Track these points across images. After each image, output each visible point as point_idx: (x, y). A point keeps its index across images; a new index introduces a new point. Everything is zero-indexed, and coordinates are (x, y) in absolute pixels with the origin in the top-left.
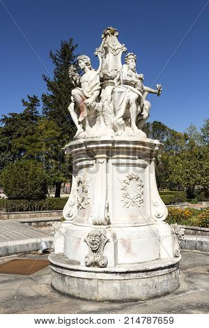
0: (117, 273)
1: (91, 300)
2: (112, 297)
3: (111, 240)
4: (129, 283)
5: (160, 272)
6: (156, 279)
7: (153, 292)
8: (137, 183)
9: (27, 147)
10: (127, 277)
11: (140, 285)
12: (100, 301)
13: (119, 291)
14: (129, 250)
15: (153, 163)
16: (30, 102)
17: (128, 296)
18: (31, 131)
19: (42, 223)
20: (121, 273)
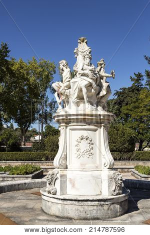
0: (59, 199)
1: (48, 214)
2: (57, 214)
3: (59, 178)
4: (67, 207)
5: (90, 203)
6: (86, 207)
7: (83, 215)
8: (87, 141)
9: (132, 113)
10: (65, 202)
11: (74, 209)
12: (52, 216)
13: (61, 211)
14: (73, 186)
15: (102, 127)
16: (136, 78)
17: (66, 215)
18: (135, 100)
19: (126, 170)
20: (62, 199)
